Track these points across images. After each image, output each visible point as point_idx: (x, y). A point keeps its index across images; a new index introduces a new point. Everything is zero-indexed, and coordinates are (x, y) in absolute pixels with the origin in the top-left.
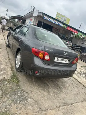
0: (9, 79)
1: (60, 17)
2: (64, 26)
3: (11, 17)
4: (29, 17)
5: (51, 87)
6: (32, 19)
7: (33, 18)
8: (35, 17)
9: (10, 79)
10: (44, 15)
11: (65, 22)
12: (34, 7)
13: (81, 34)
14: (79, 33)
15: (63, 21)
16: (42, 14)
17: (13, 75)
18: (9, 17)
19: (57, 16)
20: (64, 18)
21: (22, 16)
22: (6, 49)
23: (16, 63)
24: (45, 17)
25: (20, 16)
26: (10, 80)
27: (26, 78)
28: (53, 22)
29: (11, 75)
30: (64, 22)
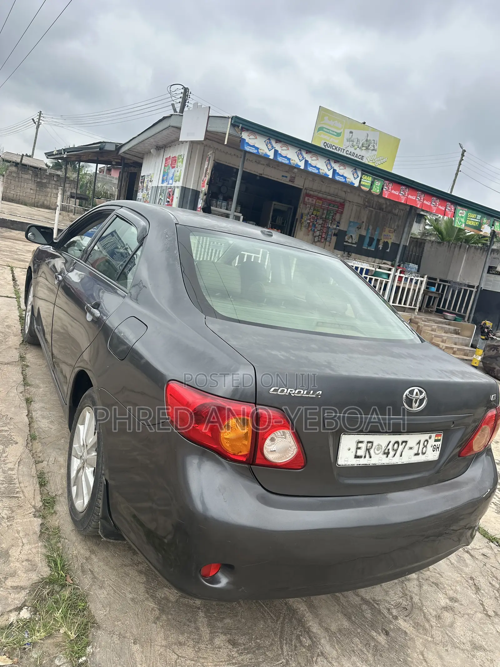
0: (13, 617)
1: (339, 135)
2: (367, 180)
3: (59, 152)
4: (161, 148)
5: (325, 645)
6: (174, 160)
7: (184, 151)
8: (192, 143)
9: (25, 614)
10: (243, 129)
11: (368, 158)
12: (186, 90)
13: (474, 218)
14: (462, 212)
15: (358, 152)
16: (233, 125)
17: (46, 571)
18: (49, 155)
19: (321, 129)
20: (360, 135)
21: (119, 147)
22: (22, 358)
23: (73, 474)
24: (251, 142)
25: (108, 147)
26: (26, 625)
27: (141, 589)
28: (302, 165)
29: (35, 577)
30: (365, 161)
